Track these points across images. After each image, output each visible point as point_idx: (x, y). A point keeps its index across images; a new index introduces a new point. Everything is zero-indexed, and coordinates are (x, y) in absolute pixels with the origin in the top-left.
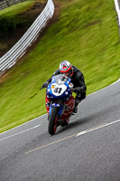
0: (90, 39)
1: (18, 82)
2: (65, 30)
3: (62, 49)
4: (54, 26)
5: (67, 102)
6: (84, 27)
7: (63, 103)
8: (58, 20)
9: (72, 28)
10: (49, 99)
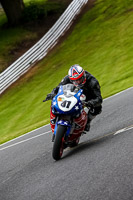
0: (129, 27)
1: (50, 75)
2: (101, 17)
3: (98, 38)
4: (89, 12)
5: (77, 119)
6: (123, 14)
7: (72, 119)
8: (93, 6)
9: (109, 15)
10: (55, 115)
